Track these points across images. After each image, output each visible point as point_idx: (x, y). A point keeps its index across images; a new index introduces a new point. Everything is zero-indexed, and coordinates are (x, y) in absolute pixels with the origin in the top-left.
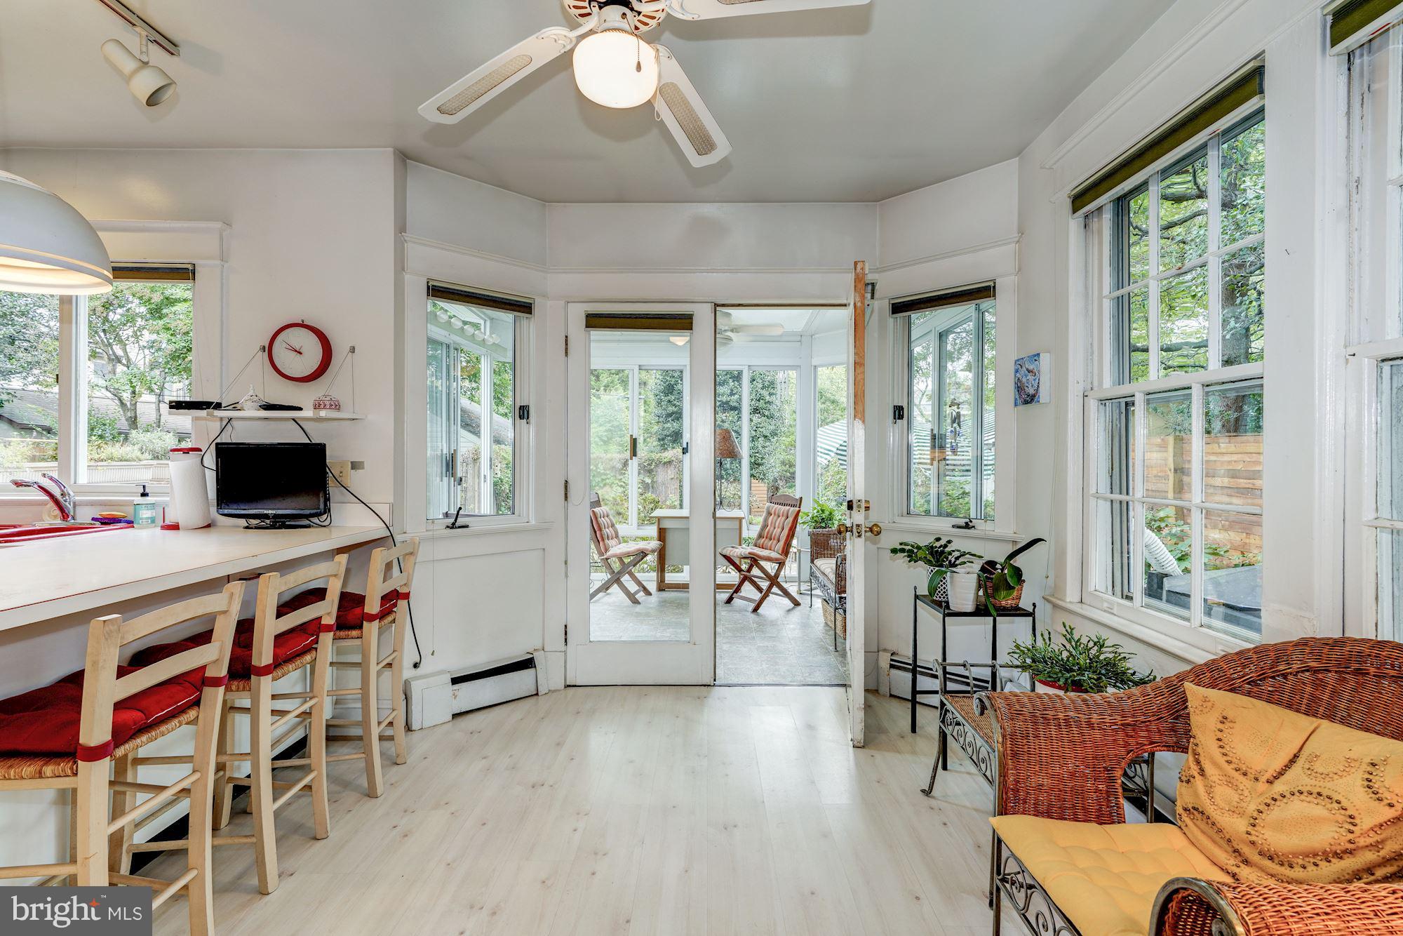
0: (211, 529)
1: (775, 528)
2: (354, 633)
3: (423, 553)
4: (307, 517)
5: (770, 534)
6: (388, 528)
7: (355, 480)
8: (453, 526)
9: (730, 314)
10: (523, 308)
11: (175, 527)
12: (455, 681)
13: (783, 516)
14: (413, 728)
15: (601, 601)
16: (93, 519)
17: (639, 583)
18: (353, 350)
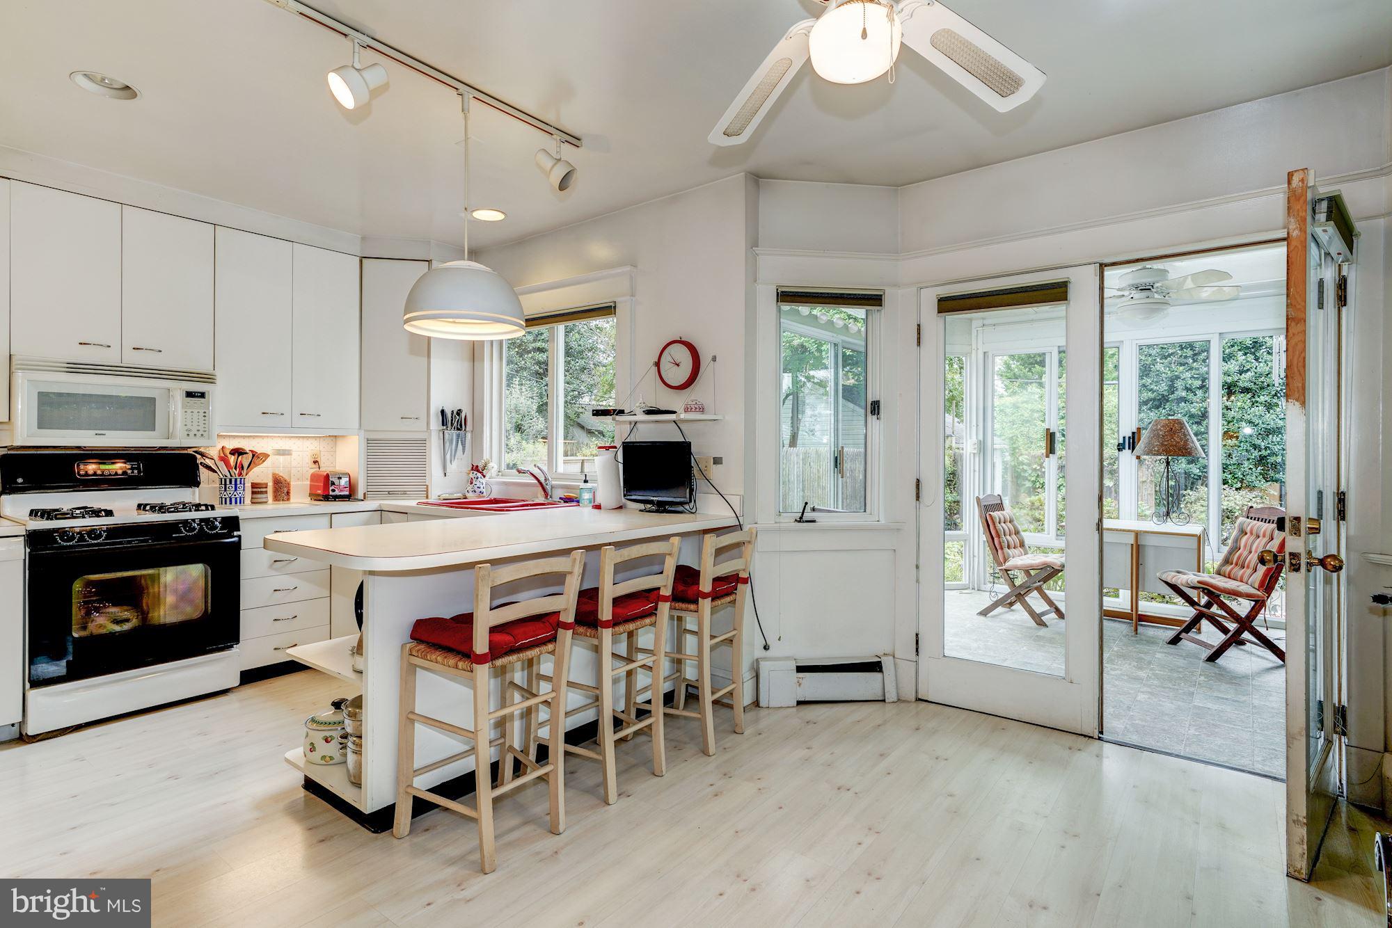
0: (623, 510)
1: (1250, 552)
2: (692, 607)
3: (762, 543)
4: (681, 504)
5: (1242, 558)
6: (737, 517)
7: (715, 472)
8: (801, 520)
9: (1165, 271)
10: (873, 300)
11: (598, 507)
12: (800, 669)
13: (1264, 536)
14: (761, 705)
15: (1000, 617)
16: (560, 498)
17: (1050, 602)
18: (714, 359)
